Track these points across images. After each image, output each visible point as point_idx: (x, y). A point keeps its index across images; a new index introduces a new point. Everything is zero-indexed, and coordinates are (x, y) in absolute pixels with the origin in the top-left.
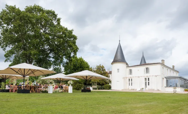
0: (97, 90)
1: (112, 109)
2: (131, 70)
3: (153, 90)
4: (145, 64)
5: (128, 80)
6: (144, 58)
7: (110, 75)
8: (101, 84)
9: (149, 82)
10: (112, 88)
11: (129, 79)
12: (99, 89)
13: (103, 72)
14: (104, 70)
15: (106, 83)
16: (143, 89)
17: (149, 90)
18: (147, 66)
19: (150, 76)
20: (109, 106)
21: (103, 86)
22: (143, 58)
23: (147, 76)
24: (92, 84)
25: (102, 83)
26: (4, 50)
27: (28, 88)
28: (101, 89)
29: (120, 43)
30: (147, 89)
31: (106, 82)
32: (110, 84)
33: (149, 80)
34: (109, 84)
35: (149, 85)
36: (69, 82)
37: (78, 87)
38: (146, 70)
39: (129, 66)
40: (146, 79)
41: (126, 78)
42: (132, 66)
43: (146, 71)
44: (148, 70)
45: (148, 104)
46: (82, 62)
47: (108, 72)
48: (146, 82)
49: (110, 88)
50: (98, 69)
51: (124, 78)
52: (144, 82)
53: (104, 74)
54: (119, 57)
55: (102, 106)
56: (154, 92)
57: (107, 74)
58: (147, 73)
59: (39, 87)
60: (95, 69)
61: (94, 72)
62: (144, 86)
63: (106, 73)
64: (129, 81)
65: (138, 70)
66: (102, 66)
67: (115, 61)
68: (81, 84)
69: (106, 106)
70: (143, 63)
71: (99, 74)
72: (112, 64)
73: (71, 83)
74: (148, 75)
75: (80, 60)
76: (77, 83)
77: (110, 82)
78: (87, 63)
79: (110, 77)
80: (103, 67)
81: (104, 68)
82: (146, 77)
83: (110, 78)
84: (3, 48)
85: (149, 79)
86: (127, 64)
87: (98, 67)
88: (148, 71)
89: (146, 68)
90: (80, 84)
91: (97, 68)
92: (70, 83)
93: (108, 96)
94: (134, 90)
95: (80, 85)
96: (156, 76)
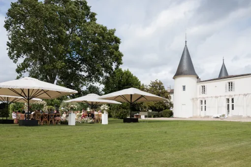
0: (152, 119)
1: (165, 159)
2: (204, 87)
3: (240, 117)
4: (227, 77)
5: (199, 102)
6: (225, 67)
7: (172, 95)
8: (157, 108)
9: (233, 105)
10: (175, 115)
11: (202, 101)
12: (154, 117)
13: (160, 91)
14: (162, 88)
15: (166, 108)
16: (224, 116)
17: (234, 117)
18: (230, 80)
19: (235, 95)
20: (159, 152)
21: (161, 112)
22: (223, 68)
23: (230, 96)
24: (140, 109)
25: (159, 108)
26: (15, 62)
27: (37, 118)
28: (158, 117)
29: (186, 45)
30: (230, 115)
31: (166, 106)
32: (171, 109)
33: (233, 102)
34: (169, 108)
35: (233, 109)
36: (102, 106)
37: (122, 114)
38: (229, 86)
39: (201, 80)
40: (228, 100)
41: (197, 99)
42: (206, 81)
43: (229, 88)
44: (232, 85)
45: (236, 145)
46: (129, 77)
47: (169, 91)
48: (228, 105)
49: (171, 114)
50: (153, 87)
51: (193, 99)
52: (225, 104)
53: (162, 94)
54: (185, 67)
55: (147, 150)
56: (243, 121)
57: (166, 94)
58: (229, 90)
59: (55, 116)
60: (149, 87)
61: (148, 91)
62: (225, 111)
63: (166, 92)
64: (202, 104)
65: (216, 87)
66: (158, 82)
67: (179, 73)
68: (127, 109)
69: (155, 152)
70: (223, 75)
71: (154, 94)
72: (174, 78)
73: (106, 109)
74: (231, 93)
75: (126, 74)
76: (120, 108)
77: (172, 105)
78: (136, 78)
79: (172, 98)
80: (160, 84)
81: (163, 85)
82: (228, 97)
83: (171, 100)
84: (14, 60)
85: (233, 99)
86: (198, 78)
87: (153, 83)
88: (232, 88)
89: (229, 83)
90: (125, 110)
91: (151, 85)
92: (104, 109)
93: (164, 129)
94: (208, 117)
95: (124, 112)
96: (245, 95)
